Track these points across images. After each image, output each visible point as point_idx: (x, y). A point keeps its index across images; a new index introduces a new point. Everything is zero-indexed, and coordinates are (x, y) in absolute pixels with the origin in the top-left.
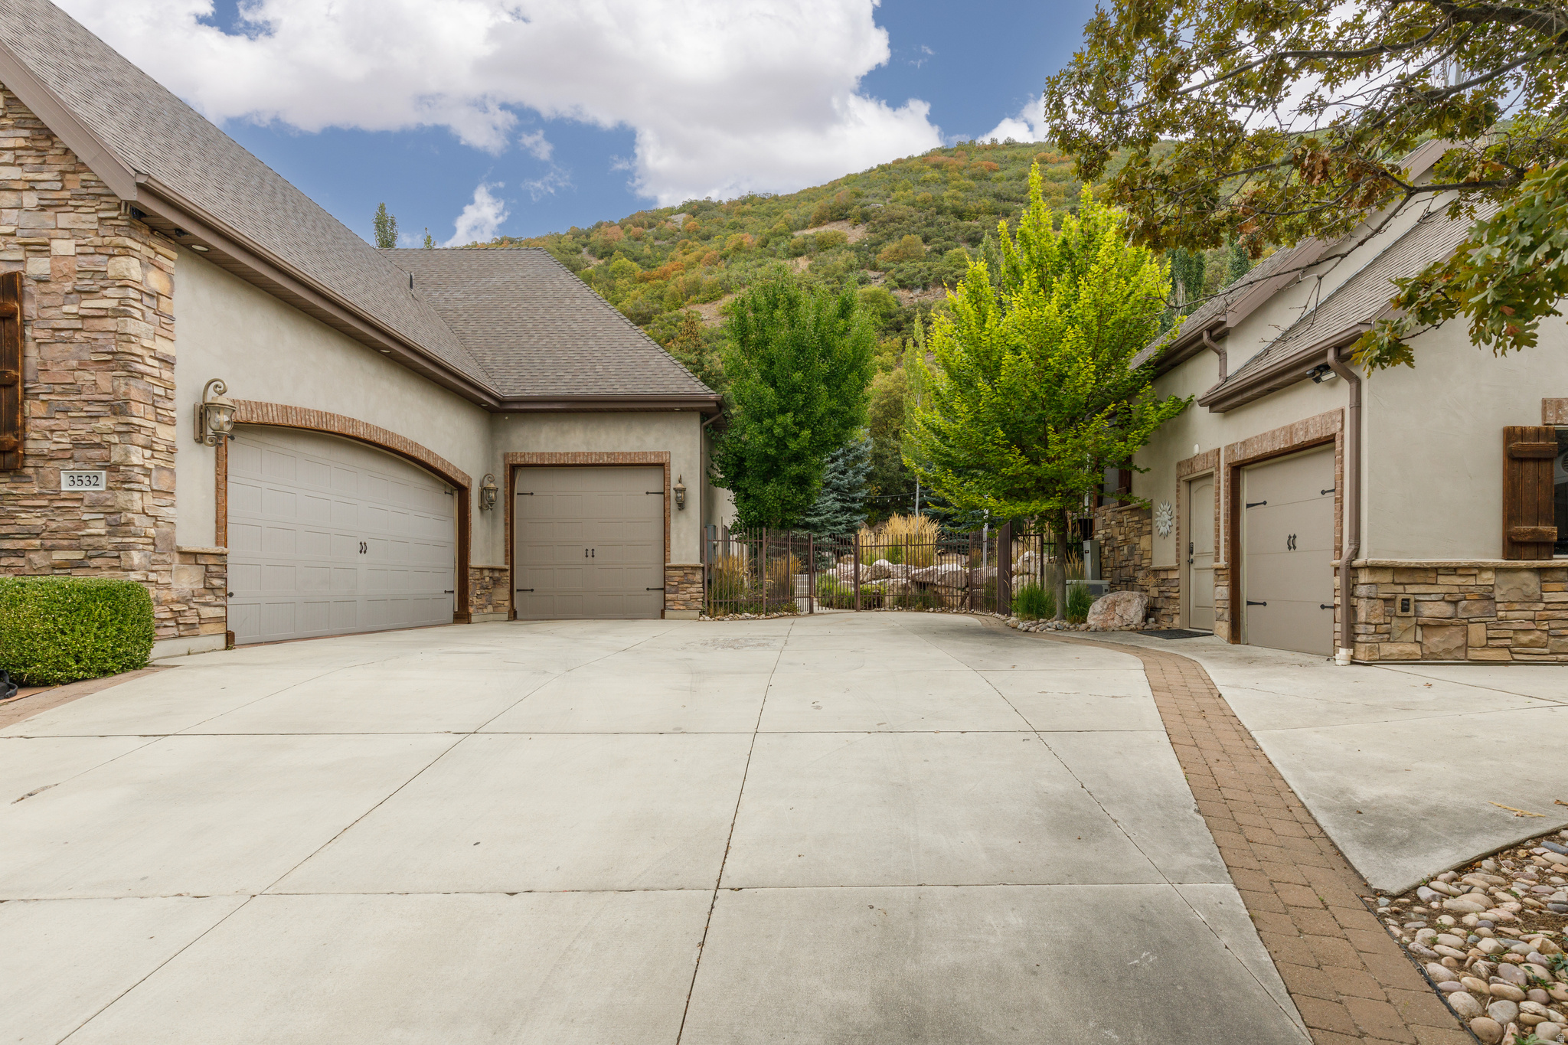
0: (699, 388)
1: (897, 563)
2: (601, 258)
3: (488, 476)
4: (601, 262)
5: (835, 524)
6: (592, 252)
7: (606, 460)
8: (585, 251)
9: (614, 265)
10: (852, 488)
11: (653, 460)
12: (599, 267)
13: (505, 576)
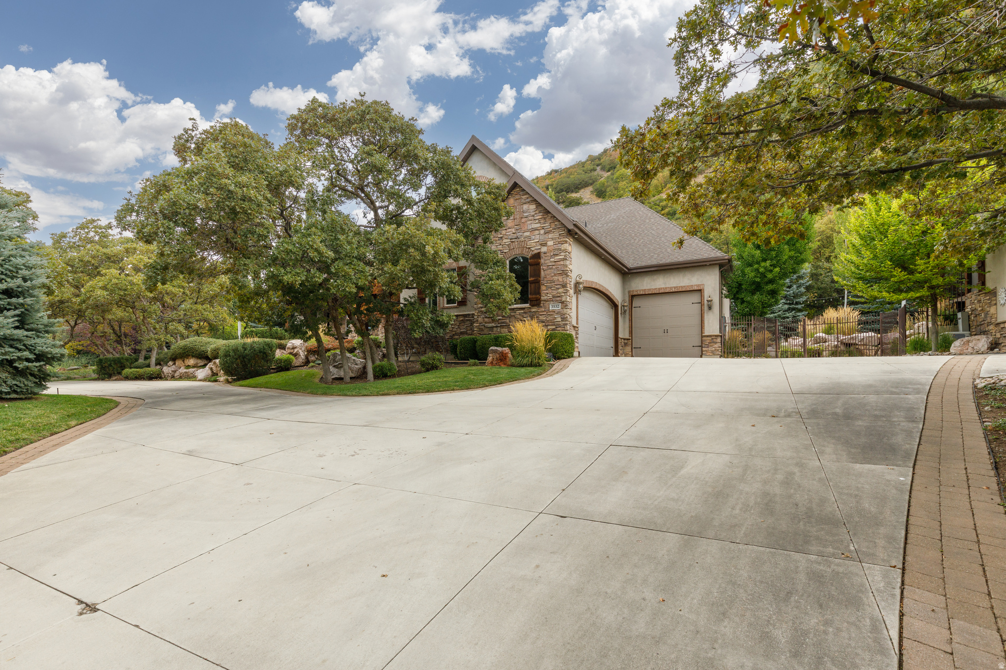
0: (719, 254)
1: (831, 334)
2: (609, 171)
3: (624, 301)
4: (609, 173)
5: (784, 318)
6: (603, 169)
7: (673, 290)
8: (598, 168)
9: (618, 174)
10: (796, 296)
11: (696, 288)
12: (608, 177)
13: (628, 341)
